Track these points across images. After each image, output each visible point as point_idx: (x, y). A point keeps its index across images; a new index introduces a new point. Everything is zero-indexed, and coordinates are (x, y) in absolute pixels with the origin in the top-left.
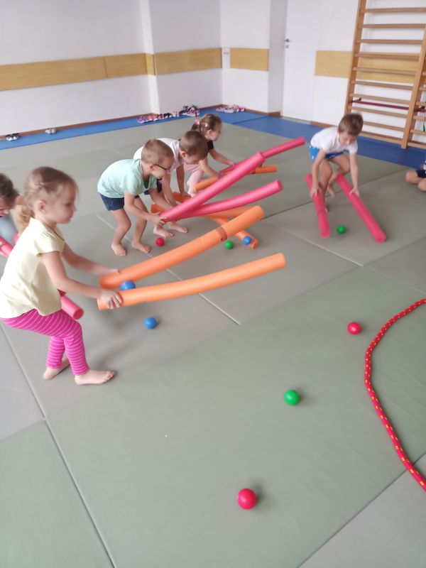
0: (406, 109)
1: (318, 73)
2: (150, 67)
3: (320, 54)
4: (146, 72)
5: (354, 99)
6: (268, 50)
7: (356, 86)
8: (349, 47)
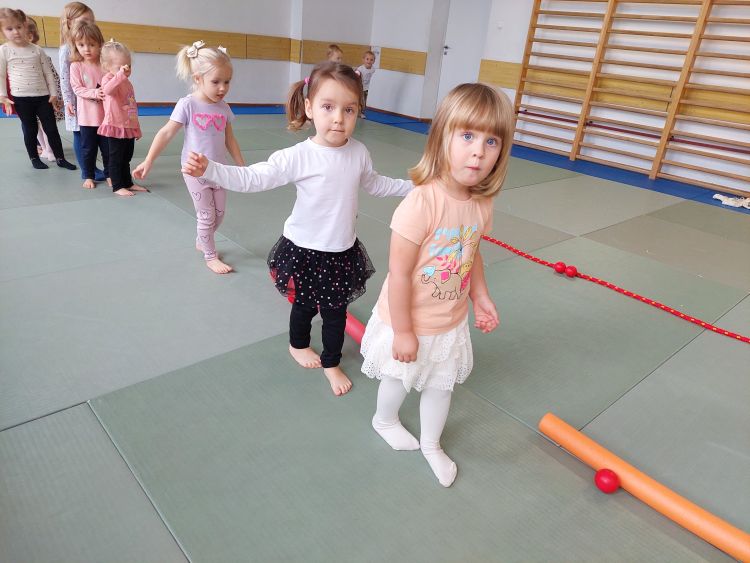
0: (576, 122)
2: (295, 54)
3: (484, 63)
4: (288, 59)
5: (521, 109)
6: (426, 54)
7: (523, 96)
8: (518, 59)
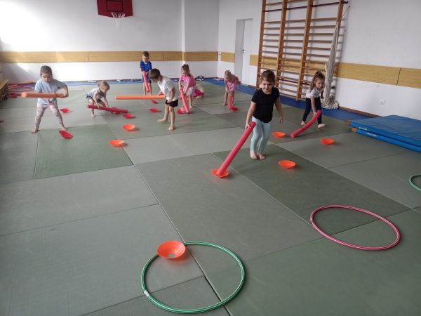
1: (251, 64)
2: (183, 58)
3: (251, 56)
4: (181, 60)
6: (234, 54)
8: (257, 54)
